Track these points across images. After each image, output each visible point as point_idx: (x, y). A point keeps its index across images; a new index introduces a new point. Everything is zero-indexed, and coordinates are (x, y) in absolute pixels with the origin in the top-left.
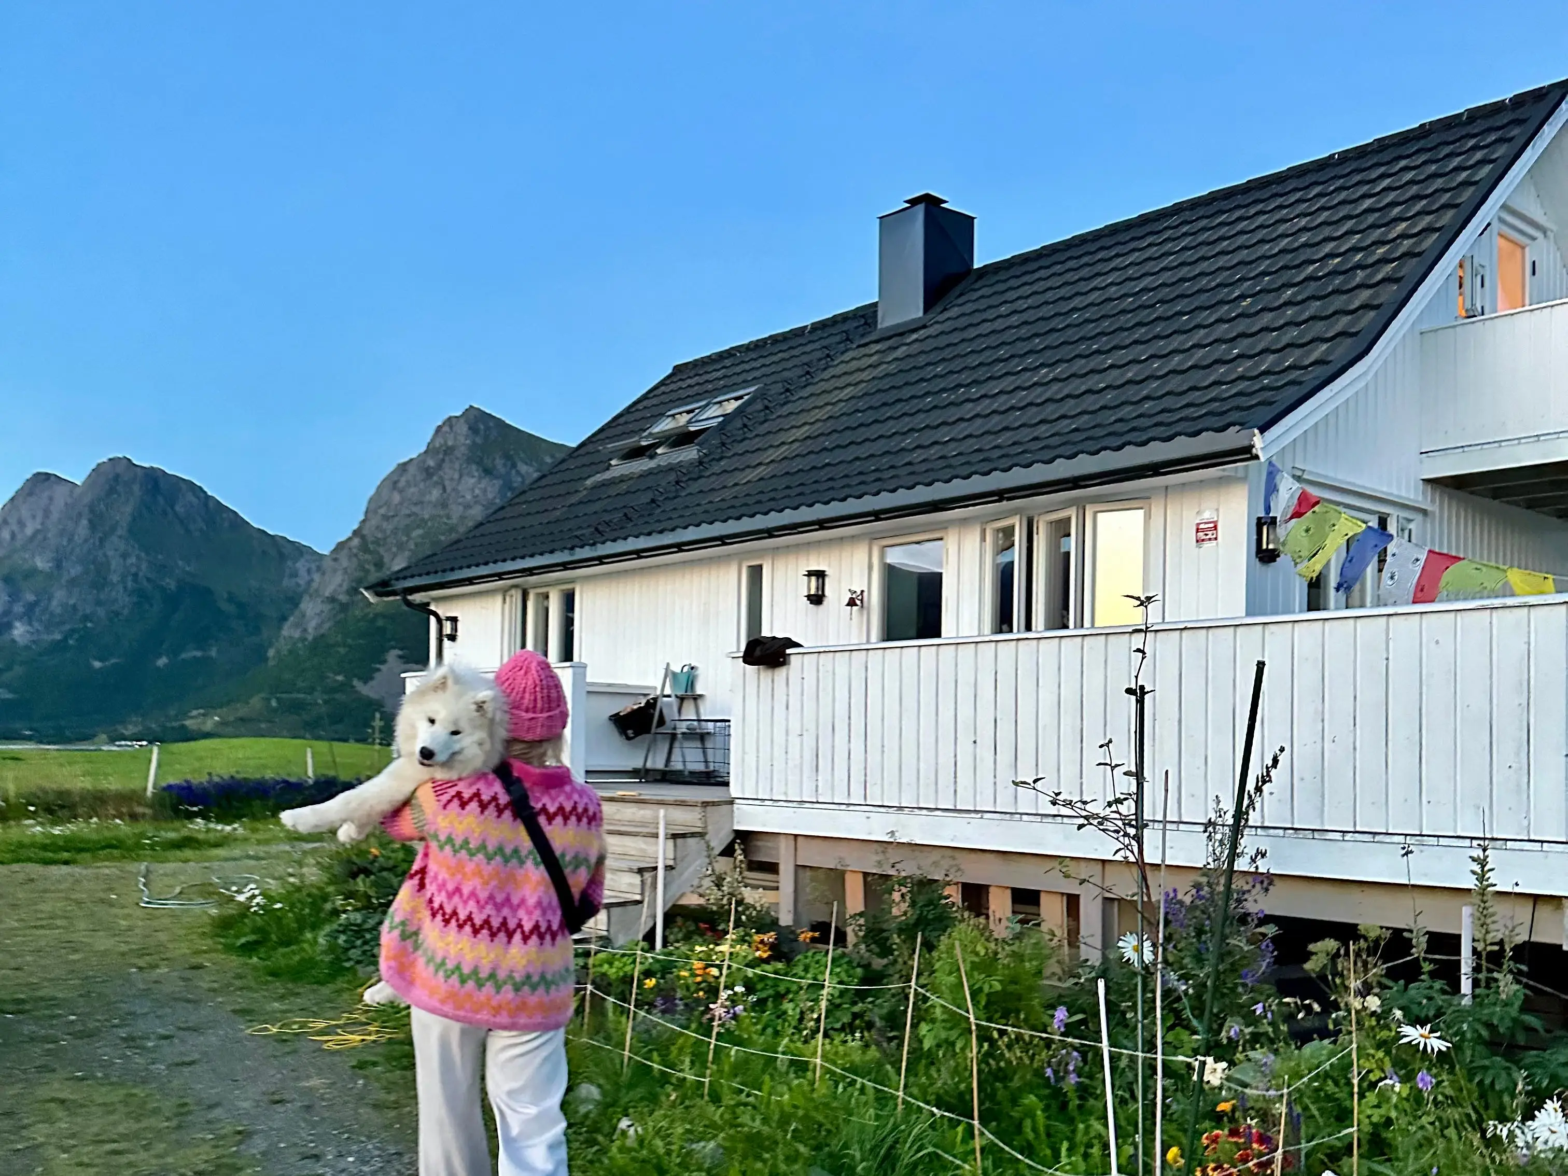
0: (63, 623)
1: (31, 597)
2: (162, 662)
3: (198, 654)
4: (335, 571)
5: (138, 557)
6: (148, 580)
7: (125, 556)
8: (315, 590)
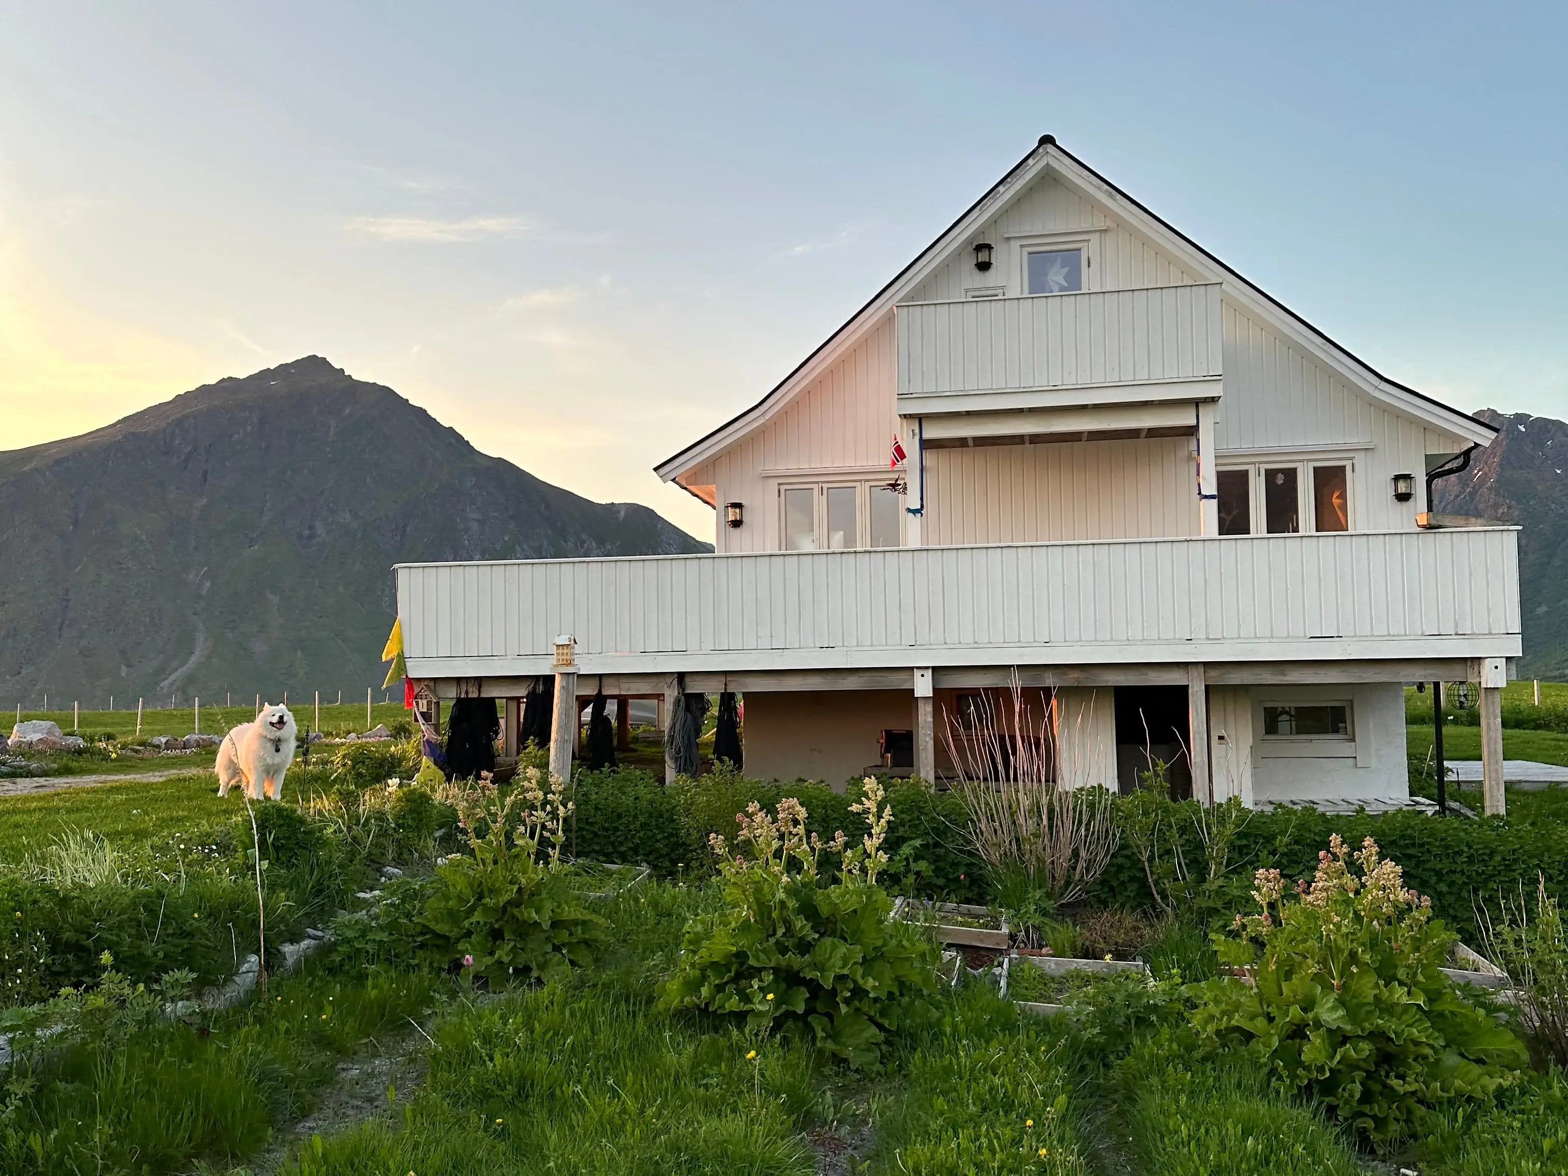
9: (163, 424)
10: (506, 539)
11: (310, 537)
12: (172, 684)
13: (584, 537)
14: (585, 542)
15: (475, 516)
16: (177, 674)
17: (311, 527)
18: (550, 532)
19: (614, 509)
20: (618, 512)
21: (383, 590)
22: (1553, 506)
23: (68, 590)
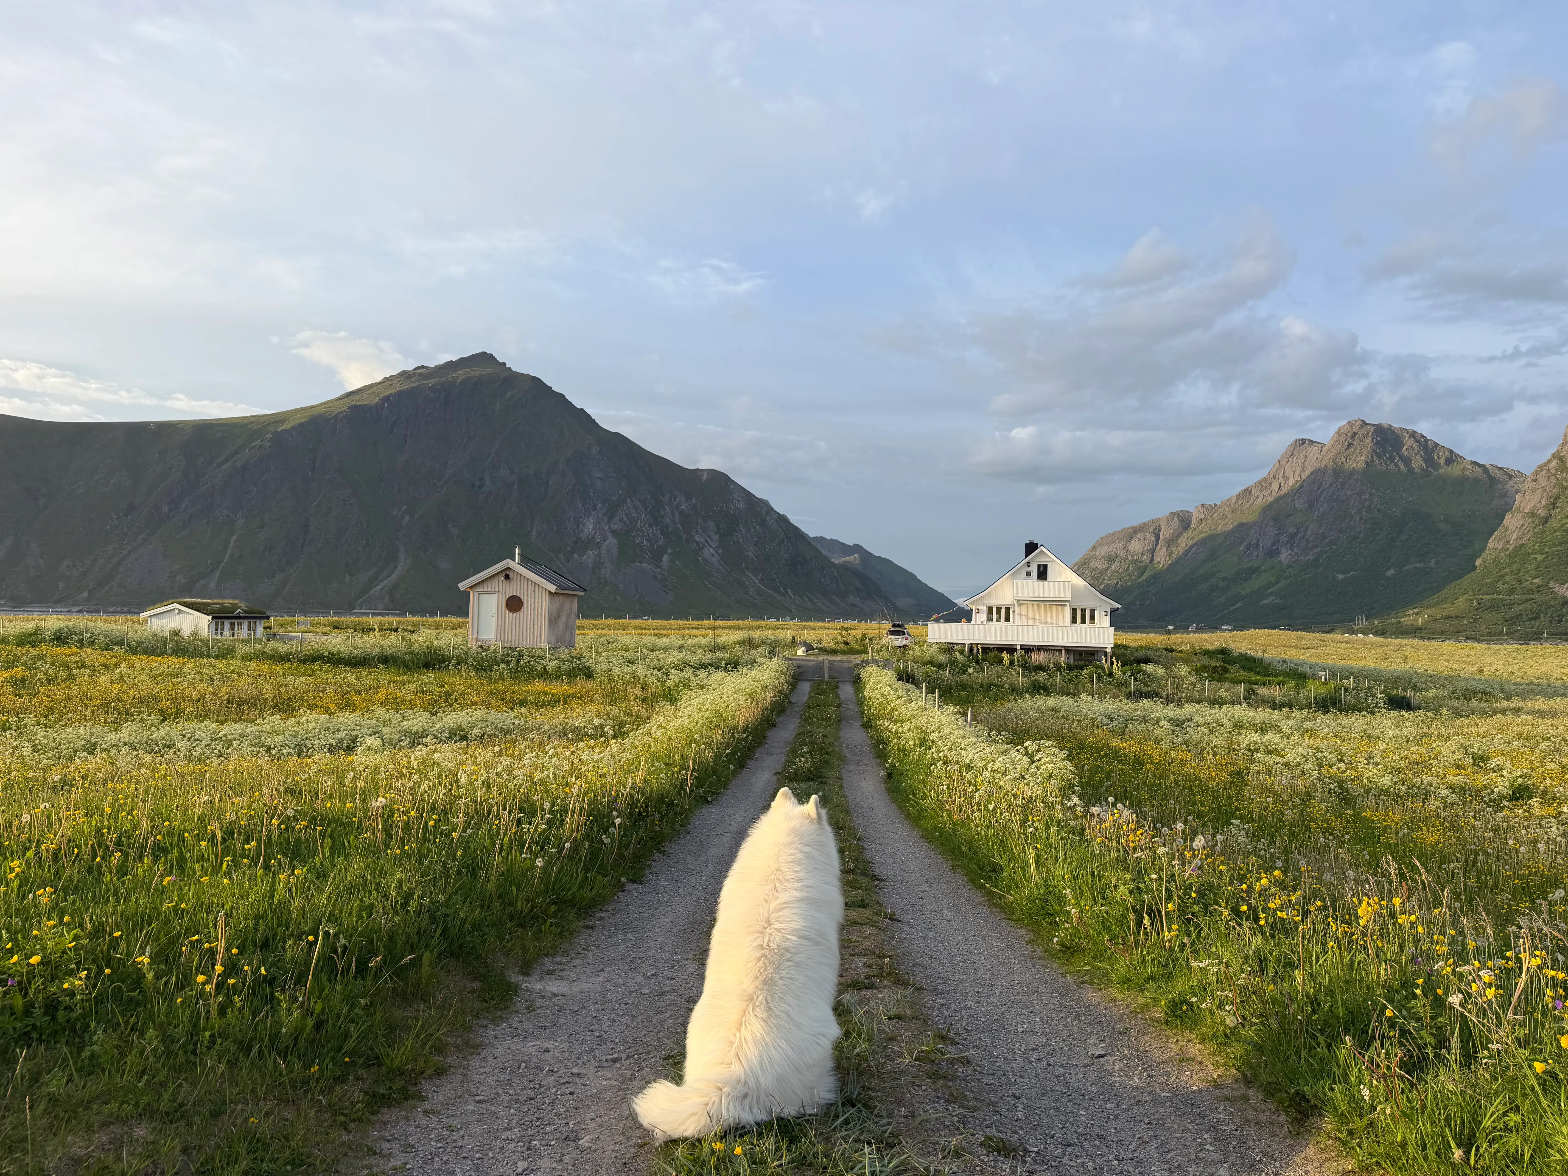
0: (1314, 547)
1: (1292, 530)
2: (1390, 573)
3: (1421, 565)
4: (1534, 490)
5: (1371, 494)
6: (1379, 510)
7: (1360, 494)
8: (1516, 508)
9: (376, 400)
10: (620, 492)
11: (481, 486)
12: (382, 589)
13: (677, 493)
14: (677, 497)
15: (599, 475)
16: (385, 582)
17: (482, 479)
18: (652, 489)
19: (700, 473)
20: (702, 475)
21: (532, 527)
22: (1404, 495)
23: (308, 518)
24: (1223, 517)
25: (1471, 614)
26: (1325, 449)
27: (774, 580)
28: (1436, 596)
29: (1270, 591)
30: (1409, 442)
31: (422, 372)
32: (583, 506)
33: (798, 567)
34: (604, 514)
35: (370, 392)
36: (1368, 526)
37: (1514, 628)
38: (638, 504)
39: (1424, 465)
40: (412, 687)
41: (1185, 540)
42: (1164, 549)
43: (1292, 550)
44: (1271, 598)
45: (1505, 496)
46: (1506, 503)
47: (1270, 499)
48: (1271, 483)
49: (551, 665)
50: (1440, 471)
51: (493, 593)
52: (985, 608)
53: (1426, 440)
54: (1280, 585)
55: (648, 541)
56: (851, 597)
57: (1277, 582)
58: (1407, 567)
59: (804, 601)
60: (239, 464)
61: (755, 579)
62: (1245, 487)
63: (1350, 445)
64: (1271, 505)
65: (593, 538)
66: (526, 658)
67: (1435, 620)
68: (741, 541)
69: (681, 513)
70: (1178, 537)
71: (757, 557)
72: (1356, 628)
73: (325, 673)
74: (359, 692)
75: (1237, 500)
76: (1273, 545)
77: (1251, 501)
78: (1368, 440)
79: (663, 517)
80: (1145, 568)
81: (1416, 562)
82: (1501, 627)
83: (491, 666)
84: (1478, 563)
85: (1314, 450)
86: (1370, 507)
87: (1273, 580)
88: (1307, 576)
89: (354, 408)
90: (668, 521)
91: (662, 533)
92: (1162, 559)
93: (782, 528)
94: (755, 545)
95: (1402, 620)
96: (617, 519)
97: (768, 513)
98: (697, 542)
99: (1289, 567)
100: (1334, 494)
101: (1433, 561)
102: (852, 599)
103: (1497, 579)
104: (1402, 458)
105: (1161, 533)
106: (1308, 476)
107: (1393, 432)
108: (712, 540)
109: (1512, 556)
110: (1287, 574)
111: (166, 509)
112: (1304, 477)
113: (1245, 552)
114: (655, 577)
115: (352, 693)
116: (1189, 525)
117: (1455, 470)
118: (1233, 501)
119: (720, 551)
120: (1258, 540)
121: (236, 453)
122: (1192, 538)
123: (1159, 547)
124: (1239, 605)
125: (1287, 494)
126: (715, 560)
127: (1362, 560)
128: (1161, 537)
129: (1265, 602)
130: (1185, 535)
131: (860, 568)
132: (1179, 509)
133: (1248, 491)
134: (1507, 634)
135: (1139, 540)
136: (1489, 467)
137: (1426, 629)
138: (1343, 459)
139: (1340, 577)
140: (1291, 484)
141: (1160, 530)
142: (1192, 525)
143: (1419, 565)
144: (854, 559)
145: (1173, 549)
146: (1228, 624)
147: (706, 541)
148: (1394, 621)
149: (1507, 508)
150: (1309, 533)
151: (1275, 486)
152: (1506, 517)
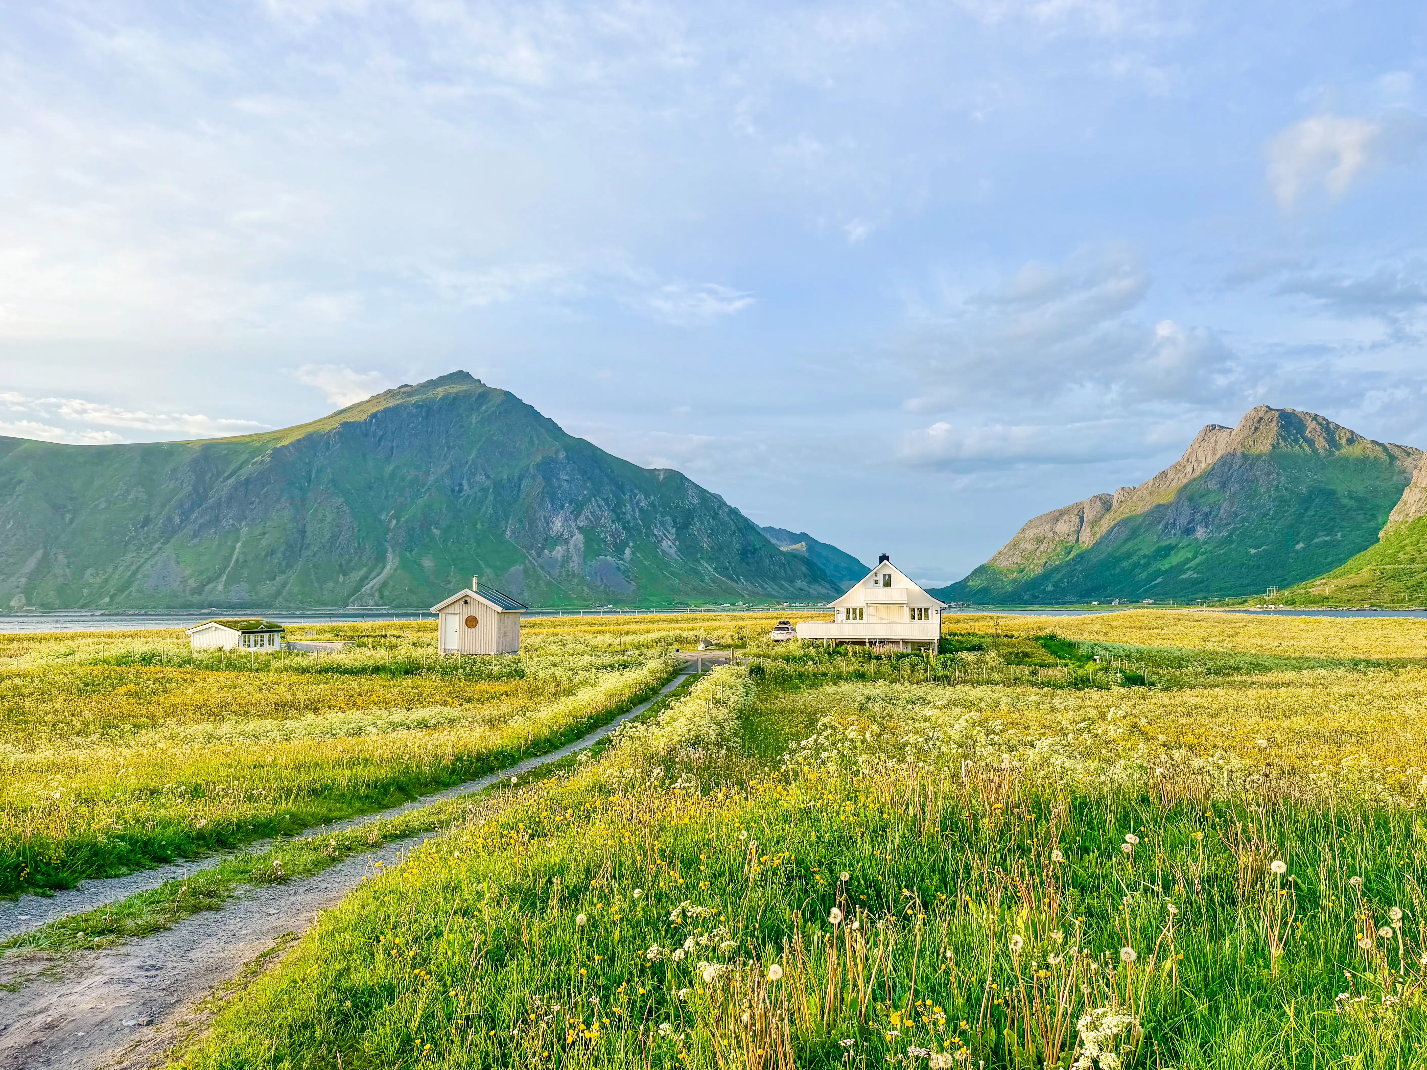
0: (1227, 524)
1: (1206, 509)
3: (1328, 538)
5: (1278, 474)
6: (1286, 489)
7: (1268, 474)
8: (1414, 483)
9: (365, 417)
10: (586, 492)
11: (460, 491)
12: (372, 587)
13: (636, 491)
14: (637, 495)
15: (566, 477)
16: (375, 581)
17: (461, 485)
18: (614, 489)
19: (657, 473)
20: (659, 475)
21: (506, 527)
22: (1309, 473)
23: (305, 525)
24: (1142, 498)
25: (1374, 584)
26: (1233, 433)
27: (728, 569)
28: (1343, 567)
29: (1187, 566)
30: (1311, 425)
31: (405, 390)
32: (552, 506)
33: (749, 555)
34: (571, 513)
35: (359, 409)
36: (1277, 503)
37: (1415, 595)
38: (602, 503)
39: (1327, 445)
40: (395, 690)
41: (1107, 521)
42: (1089, 530)
43: (1207, 528)
44: (1190, 572)
45: (1404, 472)
46: (1405, 478)
47: (1185, 481)
48: (1184, 466)
49: (496, 669)
50: (1343, 451)
51: (456, 614)
52: (844, 610)
53: (1328, 423)
54: (1197, 561)
55: (612, 536)
56: (799, 582)
57: (1195, 557)
58: (1315, 541)
59: (756, 587)
60: (243, 478)
61: (709, 568)
62: (1161, 471)
63: (1256, 429)
64: (1185, 487)
65: (561, 534)
66: (478, 665)
67: (1341, 590)
68: (696, 533)
69: (641, 510)
70: (1101, 518)
71: (711, 548)
72: (1267, 598)
73: (336, 680)
74: (360, 695)
75: (1154, 483)
76: (1189, 523)
77: (1167, 483)
78: (1274, 424)
79: (625, 513)
80: (1072, 548)
81: (1324, 535)
82: (1403, 594)
83: (452, 671)
84: (1381, 534)
85: (1223, 436)
86: (1278, 486)
87: (1190, 555)
88: (1222, 552)
89: (345, 425)
90: (628, 517)
91: (624, 528)
92: (1087, 540)
93: (733, 520)
94: (709, 537)
95: (1310, 590)
96: (582, 517)
97: (720, 507)
98: (656, 536)
99: (1205, 543)
100: (1243, 475)
101: (1339, 534)
102: (799, 583)
103: (1397, 550)
104: (1306, 440)
105: (1085, 516)
106: (1219, 460)
107: (1296, 416)
108: (669, 533)
109: (1412, 528)
110: (1203, 550)
111: (177, 520)
112: (1215, 460)
113: (1163, 531)
114: (618, 568)
115: (356, 696)
116: (1110, 507)
117: (1355, 451)
118: (1151, 483)
119: (677, 543)
120: (1175, 519)
121: (240, 468)
122: (1114, 519)
123: (1083, 528)
124: (1159, 580)
125: (1200, 477)
126: (672, 551)
127: (1273, 536)
128: (1085, 519)
129: (1183, 576)
130: (1107, 516)
131: (806, 555)
132: (1101, 493)
133: (1164, 474)
134: (1409, 601)
135: (1065, 522)
136: (1388, 446)
137: (1332, 598)
138: (1251, 443)
139: (1253, 551)
140: (1203, 466)
141: (1083, 512)
142: (1114, 507)
143: (1326, 539)
144: (801, 547)
145: (1097, 529)
146: (1150, 598)
147: (665, 534)
148: (1303, 591)
149: (1407, 482)
150: (1222, 511)
151: (1189, 469)
152: (1405, 492)
